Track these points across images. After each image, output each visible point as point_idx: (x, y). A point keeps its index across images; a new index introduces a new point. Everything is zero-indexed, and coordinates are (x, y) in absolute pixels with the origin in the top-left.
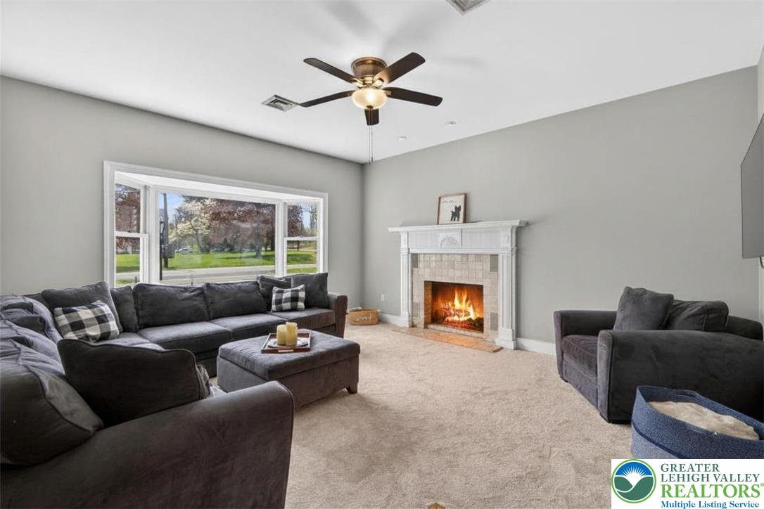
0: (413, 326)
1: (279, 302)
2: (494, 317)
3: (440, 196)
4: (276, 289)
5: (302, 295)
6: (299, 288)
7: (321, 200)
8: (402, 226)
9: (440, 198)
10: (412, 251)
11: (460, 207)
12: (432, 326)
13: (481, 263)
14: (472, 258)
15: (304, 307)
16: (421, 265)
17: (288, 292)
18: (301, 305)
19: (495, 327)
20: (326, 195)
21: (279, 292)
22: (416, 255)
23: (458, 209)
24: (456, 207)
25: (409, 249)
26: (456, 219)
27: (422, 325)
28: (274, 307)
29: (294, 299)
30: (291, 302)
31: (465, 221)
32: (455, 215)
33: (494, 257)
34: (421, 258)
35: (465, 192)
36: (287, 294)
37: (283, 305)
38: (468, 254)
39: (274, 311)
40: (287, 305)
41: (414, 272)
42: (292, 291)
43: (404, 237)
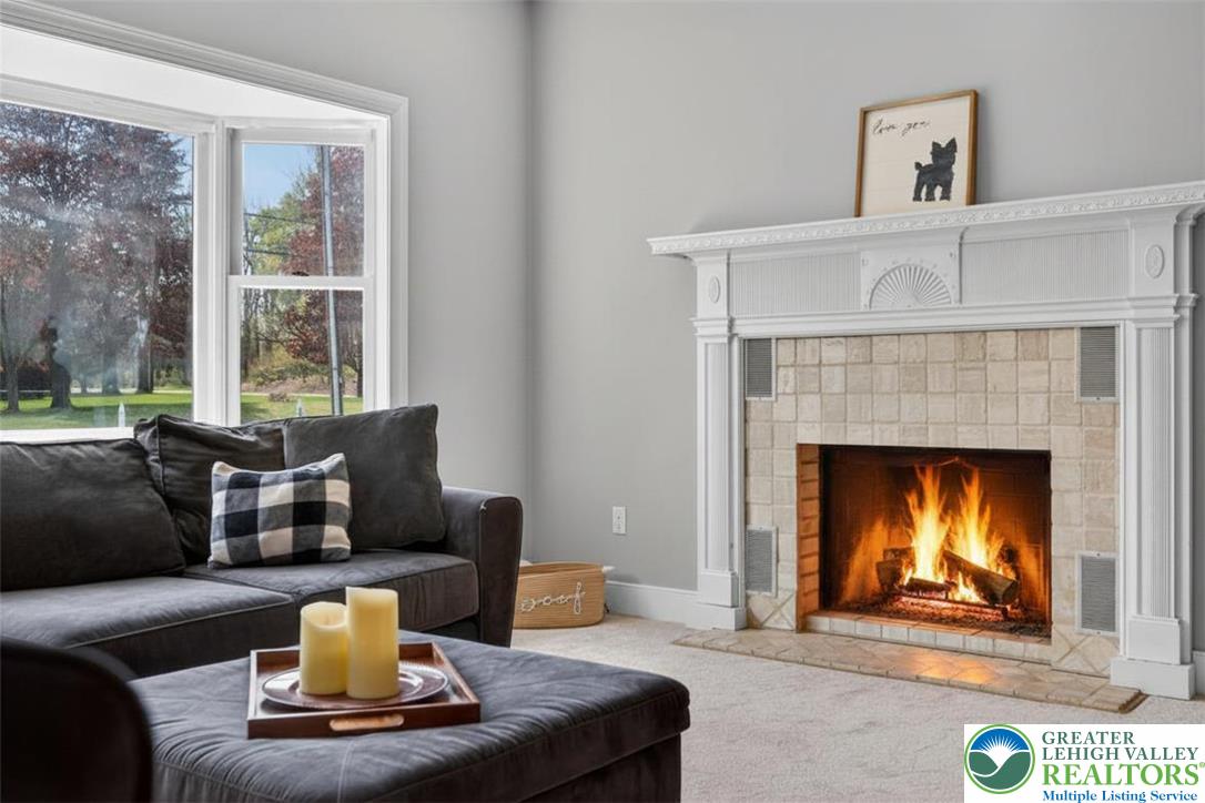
0: (749, 623)
1: (242, 524)
2: (1100, 576)
3: (866, 104)
4: (222, 472)
5: (338, 493)
6: (325, 465)
7: (381, 123)
8: (702, 228)
9: (865, 113)
10: (747, 329)
11: (952, 144)
12: (824, 622)
13: (1043, 365)
14: (1004, 345)
15: (346, 545)
16: (783, 379)
17: (276, 482)
18: (335, 535)
19: (1100, 613)
20: (402, 103)
21: (237, 483)
22: (763, 343)
23: (944, 154)
24: (935, 145)
25: (731, 323)
26: (938, 191)
27: (788, 618)
28: (219, 548)
29: (308, 512)
30: (296, 523)
31: (974, 198)
32: (934, 176)
33: (1099, 340)
34: (781, 354)
35: (976, 84)
36: (276, 492)
37: (261, 536)
38: (984, 332)
39: (220, 566)
40: (277, 540)
41: (753, 414)
42: (297, 478)
43: (709, 273)
